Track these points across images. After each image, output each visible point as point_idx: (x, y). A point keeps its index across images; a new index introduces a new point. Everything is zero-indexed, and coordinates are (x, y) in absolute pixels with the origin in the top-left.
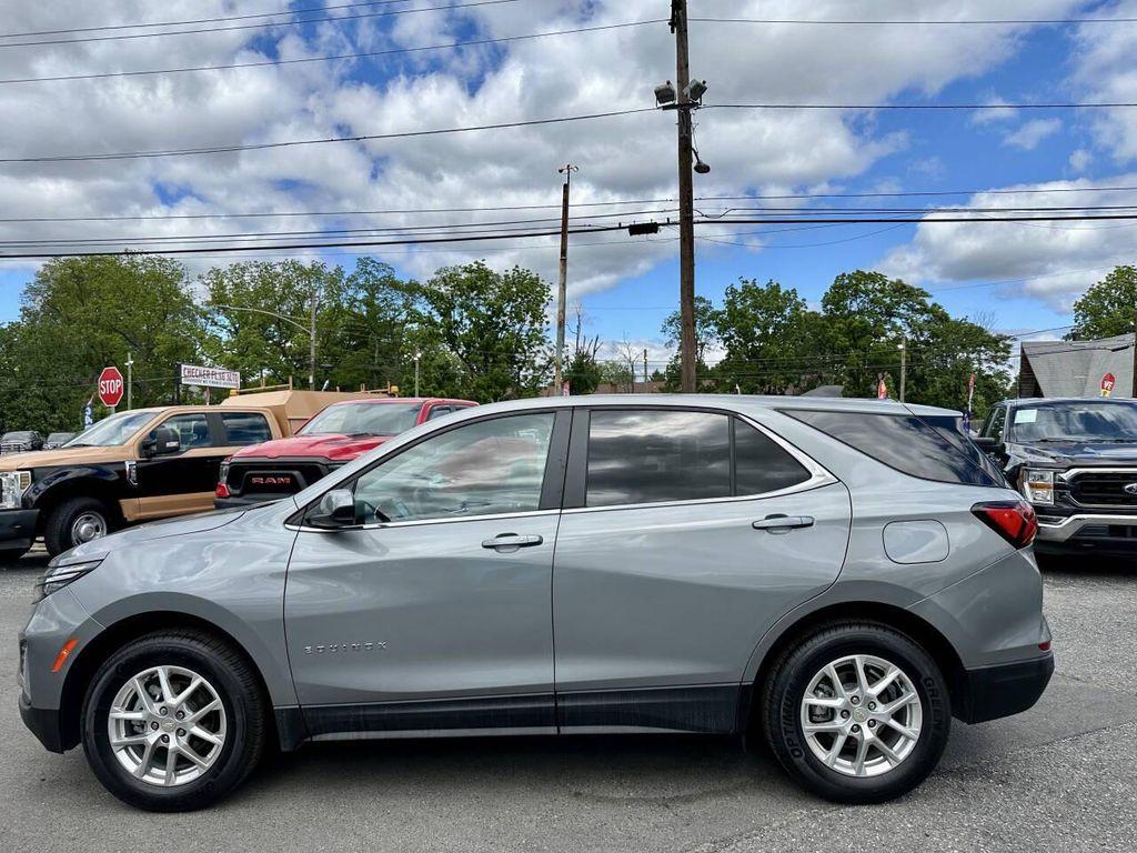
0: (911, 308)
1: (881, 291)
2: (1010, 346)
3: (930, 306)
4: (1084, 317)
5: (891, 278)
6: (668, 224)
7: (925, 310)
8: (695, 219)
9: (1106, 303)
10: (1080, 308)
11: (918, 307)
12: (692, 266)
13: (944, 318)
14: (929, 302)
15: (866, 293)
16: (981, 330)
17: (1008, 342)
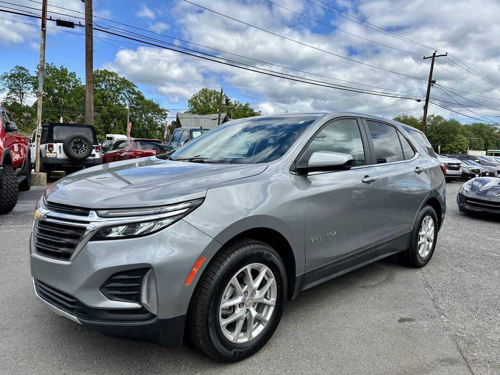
0: (129, 92)
1: (116, 81)
2: (167, 114)
3: (137, 91)
4: (191, 106)
5: (121, 76)
6: (80, 25)
7: (134, 93)
8: (93, 27)
9: (199, 101)
10: (190, 102)
11: (131, 91)
12: (92, 51)
13: (142, 98)
14: (136, 90)
15: (109, 80)
16: (157, 106)
17: (167, 112)
